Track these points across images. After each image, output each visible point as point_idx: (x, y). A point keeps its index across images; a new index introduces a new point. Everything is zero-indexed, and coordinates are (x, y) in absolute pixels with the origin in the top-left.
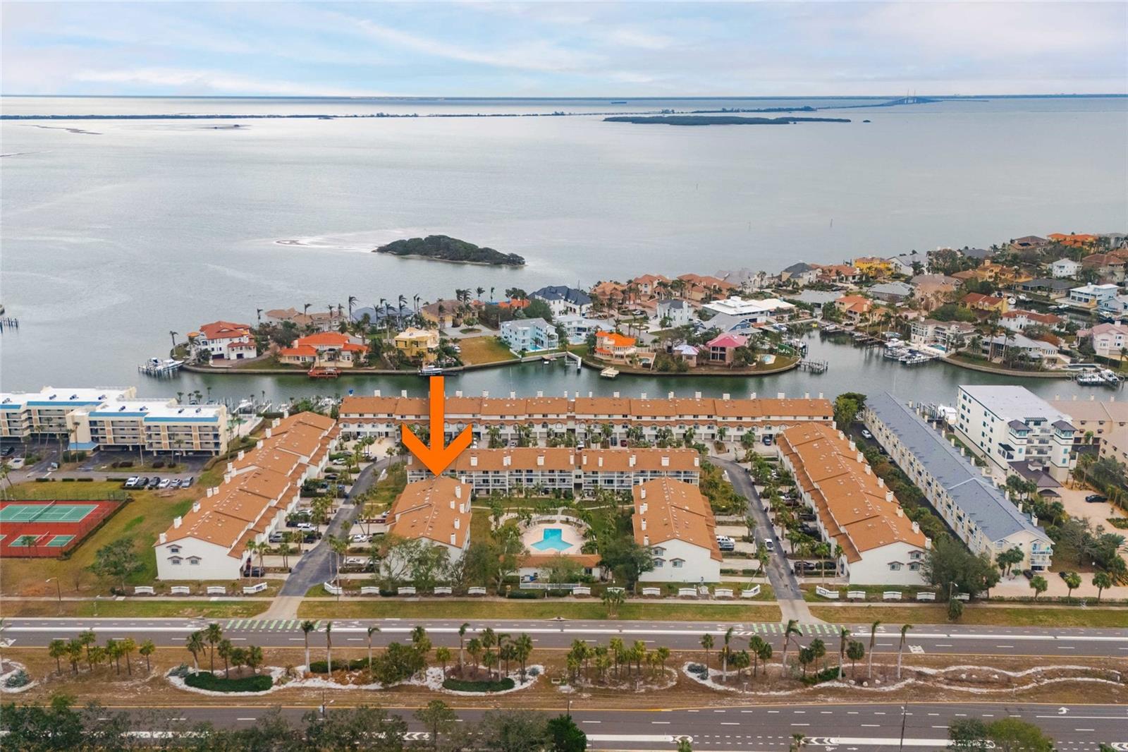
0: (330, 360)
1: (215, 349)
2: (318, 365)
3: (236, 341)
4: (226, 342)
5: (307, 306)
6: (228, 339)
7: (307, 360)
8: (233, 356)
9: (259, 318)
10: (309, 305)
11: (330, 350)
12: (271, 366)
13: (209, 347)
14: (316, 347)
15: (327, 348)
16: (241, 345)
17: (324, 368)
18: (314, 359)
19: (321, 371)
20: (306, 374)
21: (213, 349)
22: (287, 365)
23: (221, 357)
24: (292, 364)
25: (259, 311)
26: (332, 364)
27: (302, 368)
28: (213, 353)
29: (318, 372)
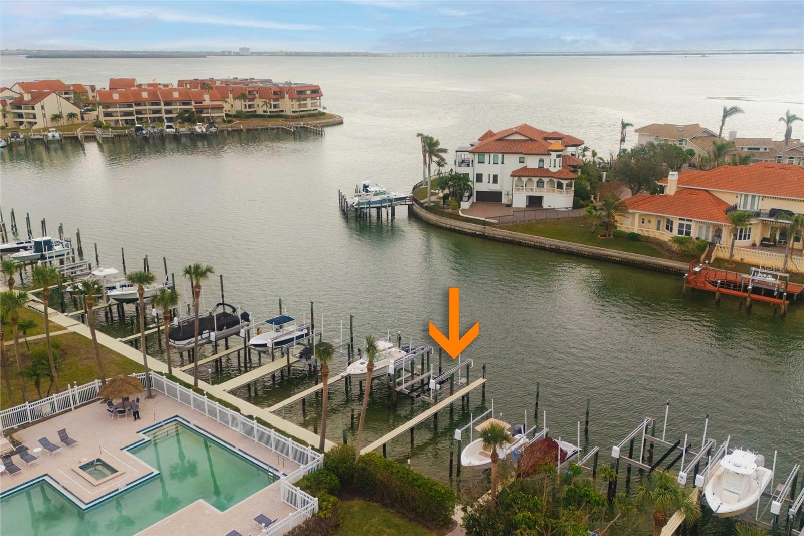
0: (766, 244)
1: (485, 178)
2: (724, 254)
3: (532, 163)
4: (512, 163)
5: (727, 113)
6: (515, 158)
7: (694, 234)
8: (520, 201)
9: (623, 140)
10: (735, 110)
11: (774, 213)
12: (591, 238)
13: (471, 172)
14: (730, 199)
15: (766, 205)
16: (541, 174)
17: (745, 267)
18: (718, 234)
19: (731, 276)
20: (679, 273)
21: (479, 178)
22: (633, 241)
23: (494, 198)
24: (647, 239)
25: (624, 126)
26: (774, 259)
27: (672, 255)
28: (479, 187)
29: (721, 275)
